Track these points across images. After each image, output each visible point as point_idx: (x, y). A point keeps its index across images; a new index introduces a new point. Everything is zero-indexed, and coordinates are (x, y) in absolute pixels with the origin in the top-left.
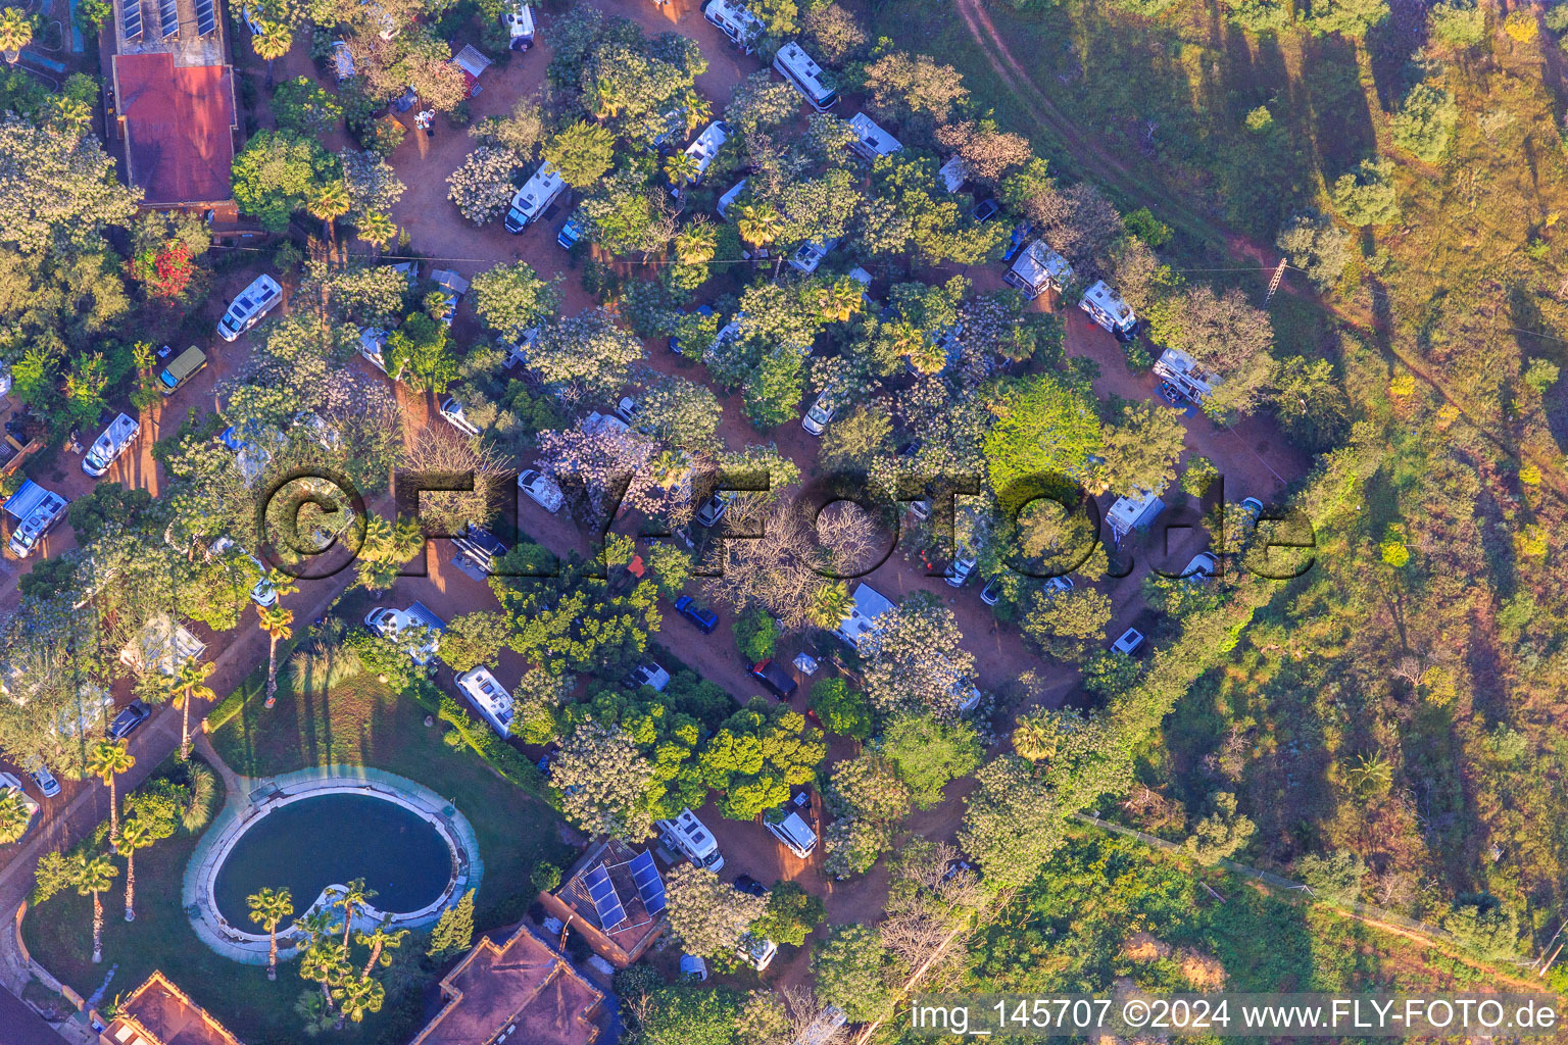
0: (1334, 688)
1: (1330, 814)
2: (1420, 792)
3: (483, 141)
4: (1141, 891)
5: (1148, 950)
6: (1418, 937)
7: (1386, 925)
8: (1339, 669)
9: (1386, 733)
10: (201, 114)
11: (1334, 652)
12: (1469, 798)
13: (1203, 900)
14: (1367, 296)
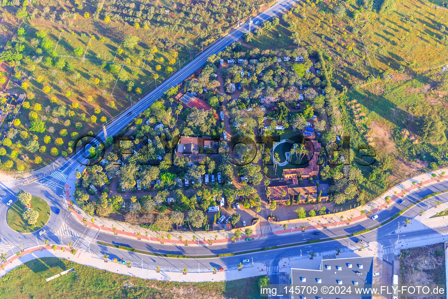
0: (338, 72)
1: (349, 82)
2: (353, 74)
3: (227, 85)
4: (343, 99)
5: (349, 103)
6: (365, 85)
7: (362, 86)
8: (336, 71)
9: (345, 72)
10: (200, 103)
11: (334, 70)
12: (356, 72)
13: (348, 96)
14: (303, 42)
